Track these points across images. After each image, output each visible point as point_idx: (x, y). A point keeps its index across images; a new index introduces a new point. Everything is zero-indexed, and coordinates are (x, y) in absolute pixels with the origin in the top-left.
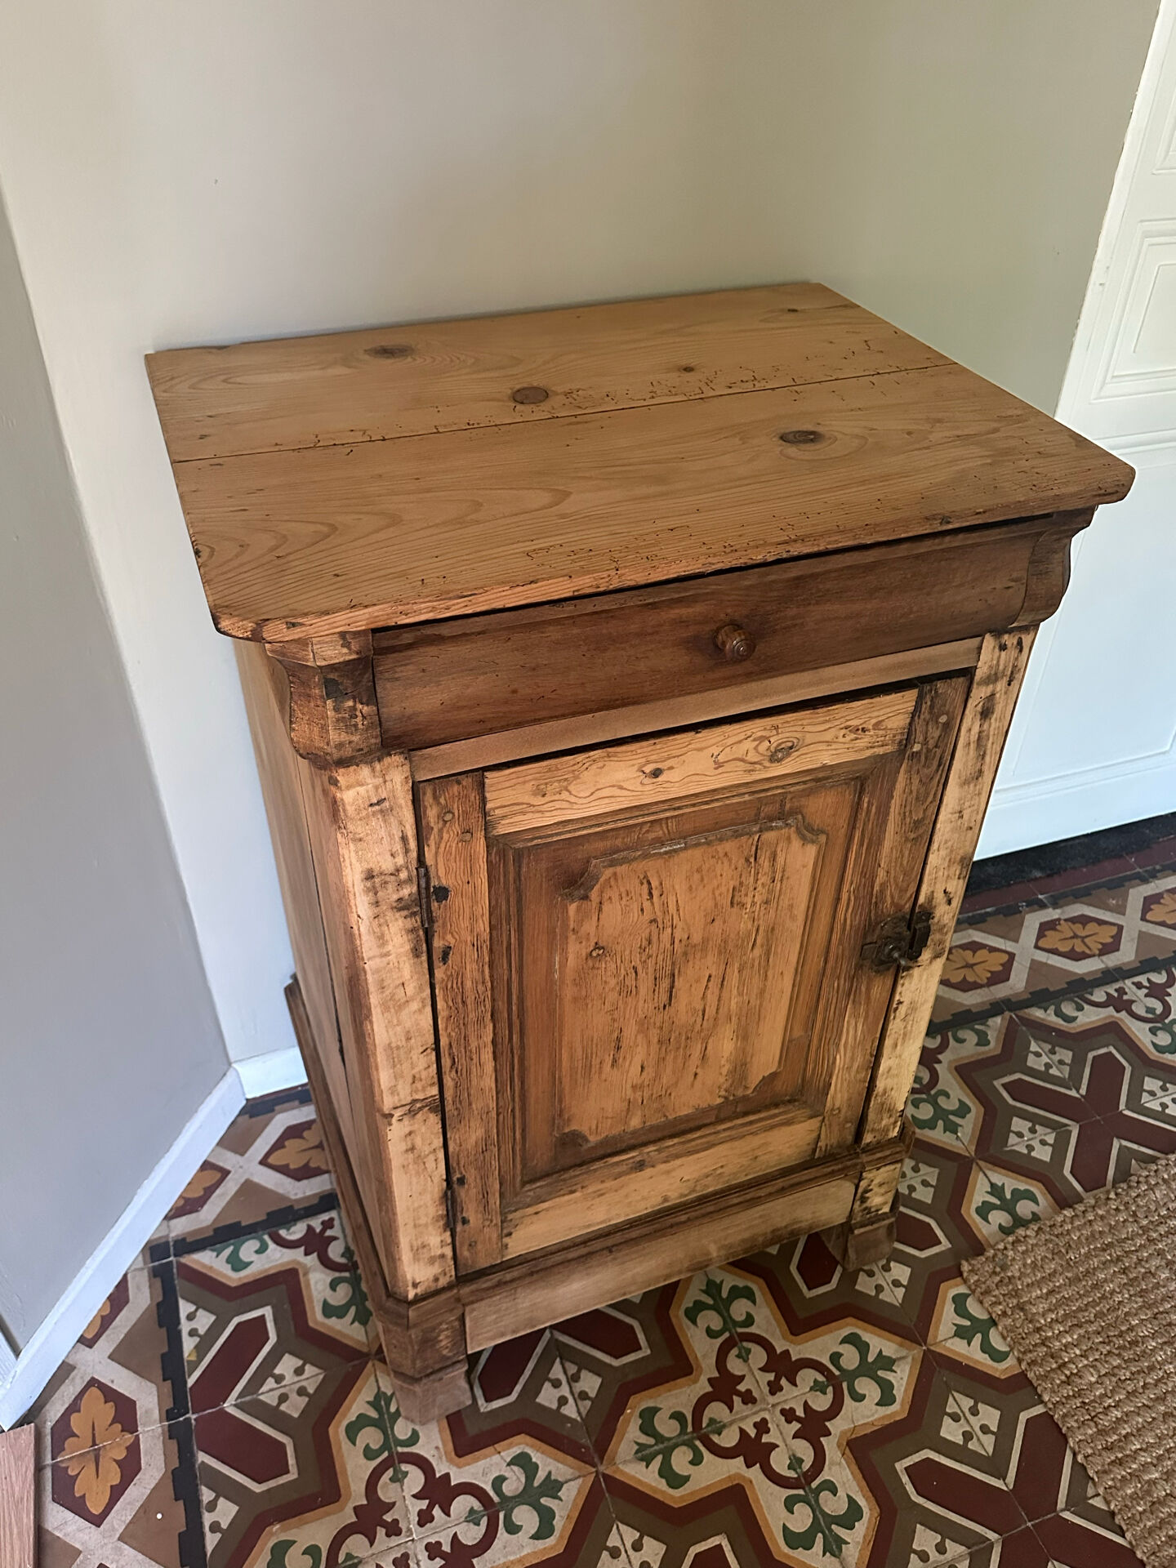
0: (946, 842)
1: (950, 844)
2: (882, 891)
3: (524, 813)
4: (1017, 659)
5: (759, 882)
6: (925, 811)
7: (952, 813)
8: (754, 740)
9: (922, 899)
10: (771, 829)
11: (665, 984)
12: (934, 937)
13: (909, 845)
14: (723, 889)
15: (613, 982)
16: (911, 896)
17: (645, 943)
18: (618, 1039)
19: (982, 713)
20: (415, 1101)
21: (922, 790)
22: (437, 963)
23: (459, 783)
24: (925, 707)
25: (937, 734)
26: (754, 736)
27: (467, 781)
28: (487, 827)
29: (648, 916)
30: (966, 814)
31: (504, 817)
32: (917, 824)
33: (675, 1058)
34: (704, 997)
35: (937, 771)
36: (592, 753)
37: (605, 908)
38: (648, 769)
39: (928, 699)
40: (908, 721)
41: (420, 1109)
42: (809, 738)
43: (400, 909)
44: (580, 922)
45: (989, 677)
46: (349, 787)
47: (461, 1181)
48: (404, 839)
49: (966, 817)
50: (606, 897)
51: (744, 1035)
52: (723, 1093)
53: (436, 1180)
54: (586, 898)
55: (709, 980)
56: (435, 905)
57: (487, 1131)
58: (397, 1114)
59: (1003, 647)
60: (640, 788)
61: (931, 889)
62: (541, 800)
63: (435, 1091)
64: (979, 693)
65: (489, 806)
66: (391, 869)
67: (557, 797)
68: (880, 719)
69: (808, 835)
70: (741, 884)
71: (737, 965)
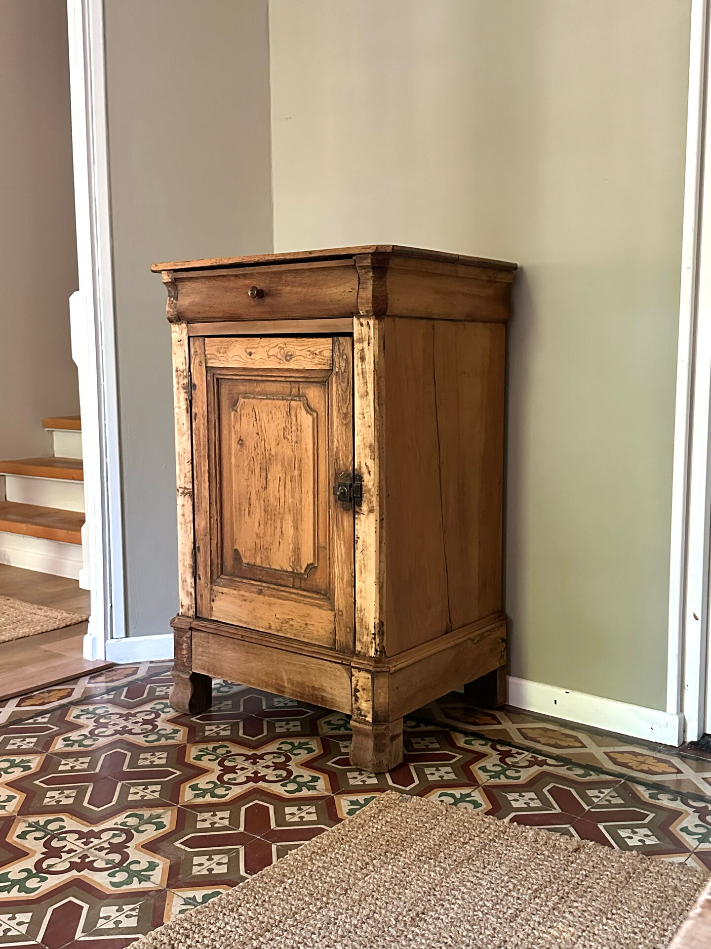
0: (360, 432)
1: (362, 433)
2: (337, 453)
3: (215, 359)
4: (369, 332)
5: (293, 429)
6: (347, 408)
7: (360, 414)
8: (279, 348)
9: (356, 466)
10: (294, 400)
11: (264, 474)
12: (366, 496)
13: (344, 427)
14: (280, 427)
15: (246, 463)
16: (351, 463)
17: (256, 446)
18: (250, 499)
19: (361, 358)
20: (185, 488)
21: (344, 395)
22: (193, 421)
23: (199, 340)
24: (336, 348)
25: (344, 365)
26: (279, 346)
27: (201, 339)
28: (206, 361)
29: (256, 431)
30: (366, 415)
31: (210, 359)
32: (346, 414)
33: (271, 525)
34: (279, 491)
35: (348, 385)
36: (232, 338)
37: (242, 418)
38: (248, 351)
39: (337, 344)
40: (331, 354)
41: (187, 493)
42: (298, 353)
43: (184, 388)
44: (235, 422)
45: (359, 339)
46: (174, 332)
47: (199, 547)
48: (185, 358)
49: (366, 418)
50: (242, 413)
51: (296, 528)
52: (291, 564)
53: (190, 541)
54: (236, 411)
55: (280, 481)
56: (193, 391)
57: (206, 523)
58: (181, 491)
59: (362, 325)
60: (246, 359)
61: (359, 461)
62: (219, 355)
63: (191, 487)
64: (357, 346)
65: (207, 352)
66: (182, 370)
67: (223, 355)
68: (321, 350)
69: (309, 410)
70: (286, 426)
71: (289, 477)
